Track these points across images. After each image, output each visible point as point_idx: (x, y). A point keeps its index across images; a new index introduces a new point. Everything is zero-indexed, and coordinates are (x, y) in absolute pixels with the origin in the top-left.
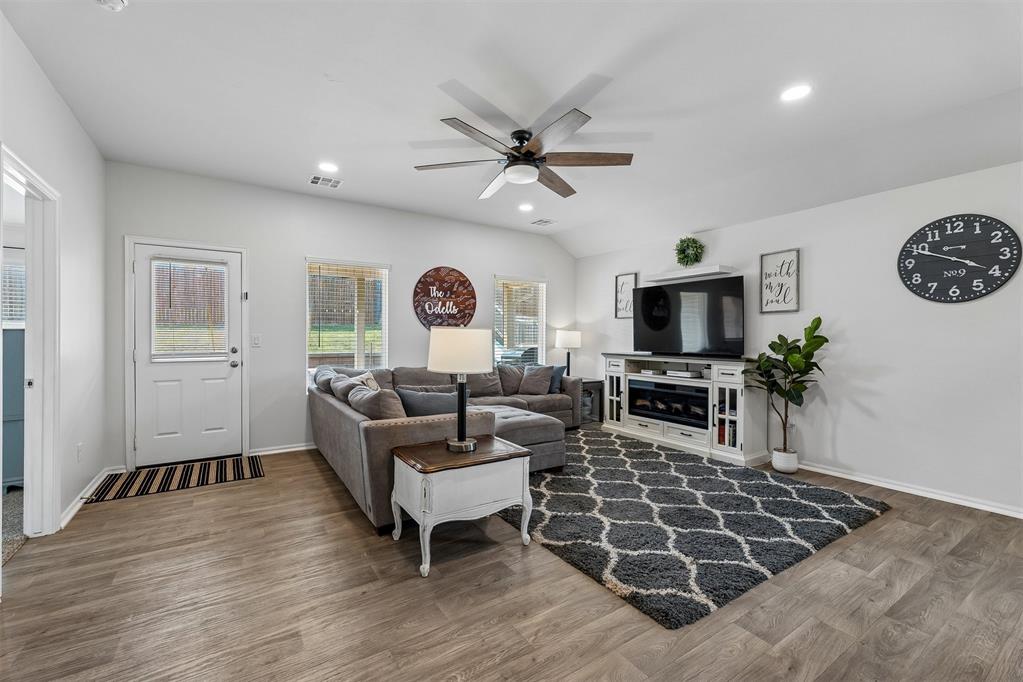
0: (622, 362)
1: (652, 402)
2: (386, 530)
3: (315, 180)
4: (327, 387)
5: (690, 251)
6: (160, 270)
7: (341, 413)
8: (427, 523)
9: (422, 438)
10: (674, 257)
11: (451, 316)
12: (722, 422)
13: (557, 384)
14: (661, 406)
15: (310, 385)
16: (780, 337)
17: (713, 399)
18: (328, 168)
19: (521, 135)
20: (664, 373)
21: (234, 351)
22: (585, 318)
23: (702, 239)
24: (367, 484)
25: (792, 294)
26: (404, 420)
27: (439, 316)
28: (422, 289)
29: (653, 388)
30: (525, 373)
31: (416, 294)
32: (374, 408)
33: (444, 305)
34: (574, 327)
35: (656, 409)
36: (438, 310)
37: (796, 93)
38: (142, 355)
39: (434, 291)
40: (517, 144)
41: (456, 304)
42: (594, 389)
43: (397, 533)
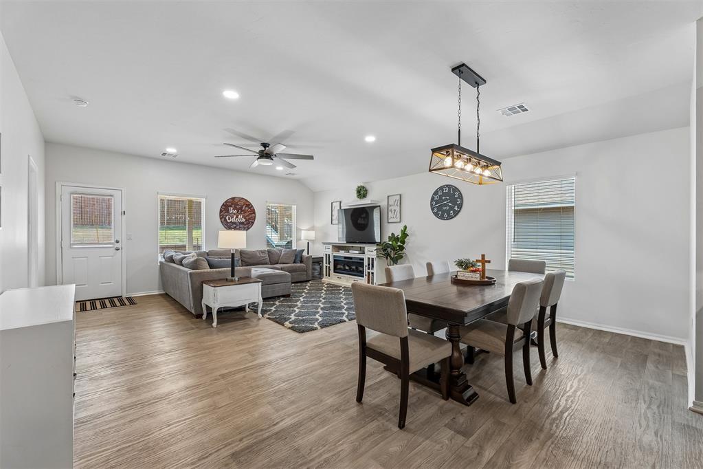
0: (331, 247)
1: (344, 266)
2: (199, 316)
3: (164, 154)
4: (171, 260)
5: (362, 192)
6: (76, 199)
7: (179, 270)
8: (215, 307)
9: (216, 277)
10: (355, 194)
11: (242, 223)
12: (369, 273)
13: (299, 259)
14: (347, 268)
15: (161, 259)
16: (393, 234)
17: (366, 263)
18: (171, 150)
19: (265, 145)
20: (349, 252)
21: (117, 242)
22: (318, 224)
23: (367, 187)
24: (191, 297)
25: (398, 215)
26: (209, 270)
27: (235, 223)
28: (225, 208)
29: (343, 259)
30: (282, 253)
31: (221, 211)
32: (195, 265)
33: (237, 217)
34: (312, 228)
35: (345, 270)
36: (234, 220)
37: (370, 139)
38: (66, 244)
39: (231, 210)
40: (263, 149)
41: (244, 217)
42: (318, 261)
43: (204, 317)
